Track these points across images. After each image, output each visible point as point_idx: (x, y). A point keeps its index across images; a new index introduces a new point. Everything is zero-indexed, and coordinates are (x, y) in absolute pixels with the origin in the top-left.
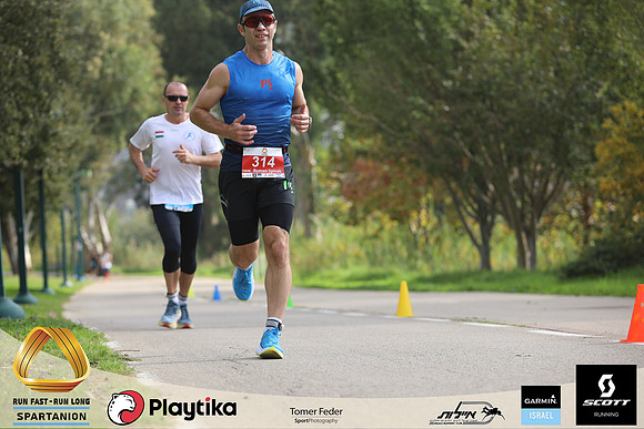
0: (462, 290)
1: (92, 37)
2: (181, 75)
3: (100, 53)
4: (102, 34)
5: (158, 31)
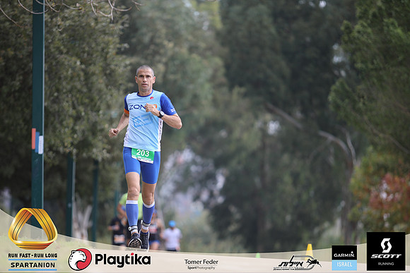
1: (157, 45)
2: (241, 85)
3: (164, 60)
4: (166, 43)
5: (223, 44)
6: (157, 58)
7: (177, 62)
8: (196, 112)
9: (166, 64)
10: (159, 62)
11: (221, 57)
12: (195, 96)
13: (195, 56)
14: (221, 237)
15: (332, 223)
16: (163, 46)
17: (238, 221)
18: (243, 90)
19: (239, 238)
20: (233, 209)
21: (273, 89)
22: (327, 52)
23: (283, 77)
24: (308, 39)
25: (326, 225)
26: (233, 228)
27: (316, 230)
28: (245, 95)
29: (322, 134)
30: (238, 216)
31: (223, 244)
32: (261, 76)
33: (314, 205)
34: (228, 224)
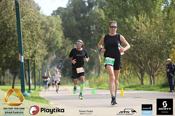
0: (136, 90)
1: (47, 28)
2: (68, 38)
3: (49, 32)
4: (50, 27)
5: (63, 27)
6: (47, 32)
7: (53, 33)
8: (58, 45)
9: (50, 33)
10: (48, 33)
11: (62, 30)
12: (57, 41)
13: (57, 31)
14: (65, 76)
15: (92, 70)
16: (49, 29)
17: (68, 72)
18: (69, 38)
19: (69, 76)
20: (67, 69)
21: (77, 38)
22: (90, 28)
23: (79, 35)
24: (85, 24)
25: (91, 71)
26: (67, 74)
27: (88, 73)
28: (70, 40)
29: (90, 49)
30: (68, 71)
31: (65, 78)
32: (74, 35)
33: (88, 66)
34: (66, 73)
